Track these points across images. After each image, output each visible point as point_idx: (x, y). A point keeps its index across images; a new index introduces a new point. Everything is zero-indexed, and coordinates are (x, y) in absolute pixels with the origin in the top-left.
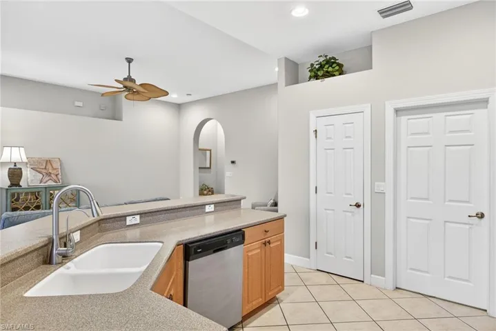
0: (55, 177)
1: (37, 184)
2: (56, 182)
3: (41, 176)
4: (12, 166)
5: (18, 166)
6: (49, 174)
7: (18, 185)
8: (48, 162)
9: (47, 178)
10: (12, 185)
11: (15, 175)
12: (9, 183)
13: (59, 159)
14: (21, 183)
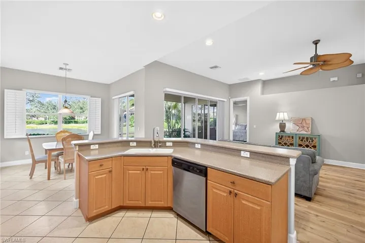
0: (306, 128)
1: (295, 132)
2: (307, 132)
3: (298, 127)
4: (281, 122)
5: (284, 122)
6: (303, 127)
7: (284, 131)
8: (304, 120)
9: (301, 129)
10: (281, 131)
11: (282, 126)
12: (280, 131)
13: (312, 118)
14: (285, 130)
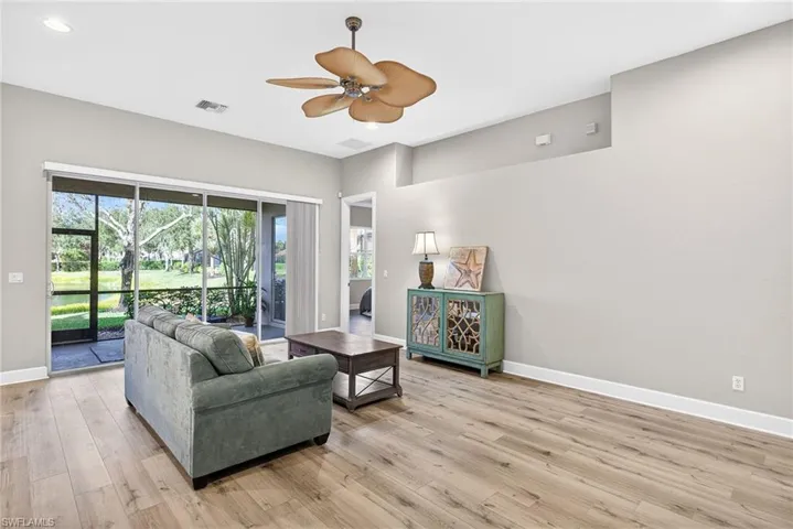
0: (473, 277)
1: (452, 286)
2: (474, 286)
3: (460, 275)
4: (423, 260)
6: (468, 273)
7: (429, 286)
8: (472, 252)
9: (464, 279)
10: (423, 285)
12: (420, 283)
13: (488, 248)
14: (433, 283)
